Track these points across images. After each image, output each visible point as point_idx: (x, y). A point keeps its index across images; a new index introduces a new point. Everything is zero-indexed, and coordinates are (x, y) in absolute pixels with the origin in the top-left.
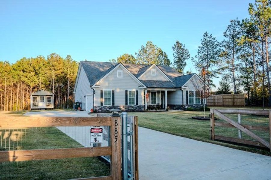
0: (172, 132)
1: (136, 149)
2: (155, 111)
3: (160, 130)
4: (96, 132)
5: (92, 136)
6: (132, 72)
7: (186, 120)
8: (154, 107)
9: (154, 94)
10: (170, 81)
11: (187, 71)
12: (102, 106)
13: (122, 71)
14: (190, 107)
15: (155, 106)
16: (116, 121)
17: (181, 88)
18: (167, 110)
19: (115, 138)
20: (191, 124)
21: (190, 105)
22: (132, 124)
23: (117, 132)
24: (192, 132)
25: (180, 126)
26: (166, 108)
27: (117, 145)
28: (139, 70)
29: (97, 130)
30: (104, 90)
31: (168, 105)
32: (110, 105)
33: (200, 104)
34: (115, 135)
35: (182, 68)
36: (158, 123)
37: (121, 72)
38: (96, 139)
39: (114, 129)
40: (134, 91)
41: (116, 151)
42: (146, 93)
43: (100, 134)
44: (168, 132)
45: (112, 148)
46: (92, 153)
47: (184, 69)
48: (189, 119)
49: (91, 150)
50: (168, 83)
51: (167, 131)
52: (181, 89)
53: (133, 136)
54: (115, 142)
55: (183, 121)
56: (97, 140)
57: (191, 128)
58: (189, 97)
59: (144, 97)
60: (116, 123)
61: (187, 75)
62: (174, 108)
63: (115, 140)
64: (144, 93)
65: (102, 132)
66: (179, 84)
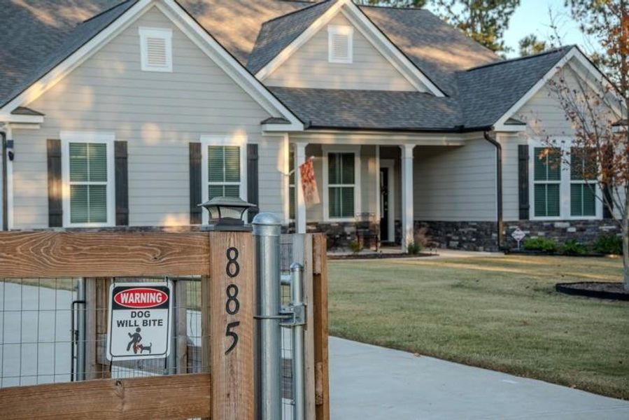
0: (454, 352)
1: (320, 390)
2: (351, 253)
3: (393, 339)
4: (137, 304)
5: (120, 324)
6: (224, 35)
7: (525, 296)
8: (344, 235)
9: (342, 162)
10: (428, 94)
11: (522, 37)
12: (57, 230)
13: (166, 35)
14: (541, 234)
15: (348, 230)
16: (233, 254)
17: (489, 128)
18: (414, 251)
19: (228, 333)
20: (554, 315)
21: (539, 224)
22: (302, 269)
23: (238, 304)
24: (565, 352)
25: (494, 324)
26: (408, 238)
27: (237, 368)
28: (262, 31)
29: (144, 298)
30: (67, 138)
31: (418, 225)
32: (105, 221)
33: (599, 215)
34: (230, 319)
35: (493, 21)
36: (378, 309)
37: (162, 40)
38: (136, 338)
39: (224, 289)
40: (239, 148)
41: (232, 397)
42: (301, 159)
43: (156, 314)
44: (436, 348)
45: (211, 383)
46: (120, 405)
47: (506, 24)
48: (540, 294)
49: (113, 393)
50: (420, 106)
51: (428, 348)
52: (489, 134)
53: (304, 327)
54: (227, 352)
55: (507, 300)
56: (144, 342)
57: (553, 335)
58: (532, 182)
59: (292, 179)
60: (231, 261)
61: (525, 58)
62: (449, 239)
63: (226, 341)
64: (292, 155)
65: (166, 306)
66: (482, 107)
